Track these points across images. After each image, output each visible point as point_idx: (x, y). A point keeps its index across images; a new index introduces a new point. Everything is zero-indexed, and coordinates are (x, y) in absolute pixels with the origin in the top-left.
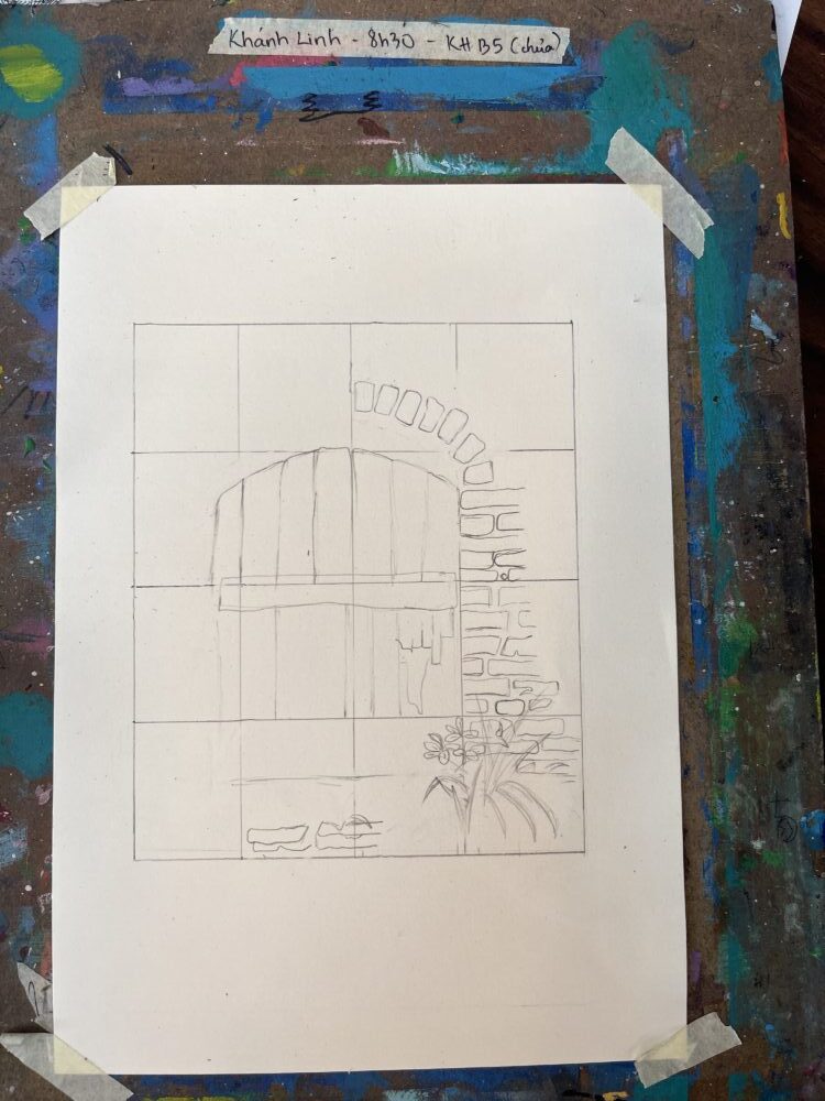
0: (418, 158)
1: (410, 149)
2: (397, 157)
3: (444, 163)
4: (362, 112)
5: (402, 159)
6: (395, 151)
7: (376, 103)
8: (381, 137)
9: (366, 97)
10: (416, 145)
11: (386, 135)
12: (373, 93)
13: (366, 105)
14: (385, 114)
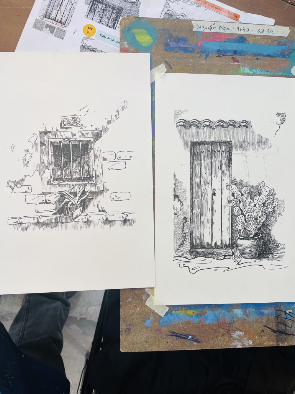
0: (246, 68)
1: (245, 66)
2: (241, 68)
3: (253, 70)
4: (232, 55)
5: (243, 69)
6: (241, 67)
7: (236, 53)
8: (237, 62)
9: (233, 51)
10: (246, 65)
11: (238, 62)
12: (235, 50)
13: (233, 53)
14: (238, 56)
